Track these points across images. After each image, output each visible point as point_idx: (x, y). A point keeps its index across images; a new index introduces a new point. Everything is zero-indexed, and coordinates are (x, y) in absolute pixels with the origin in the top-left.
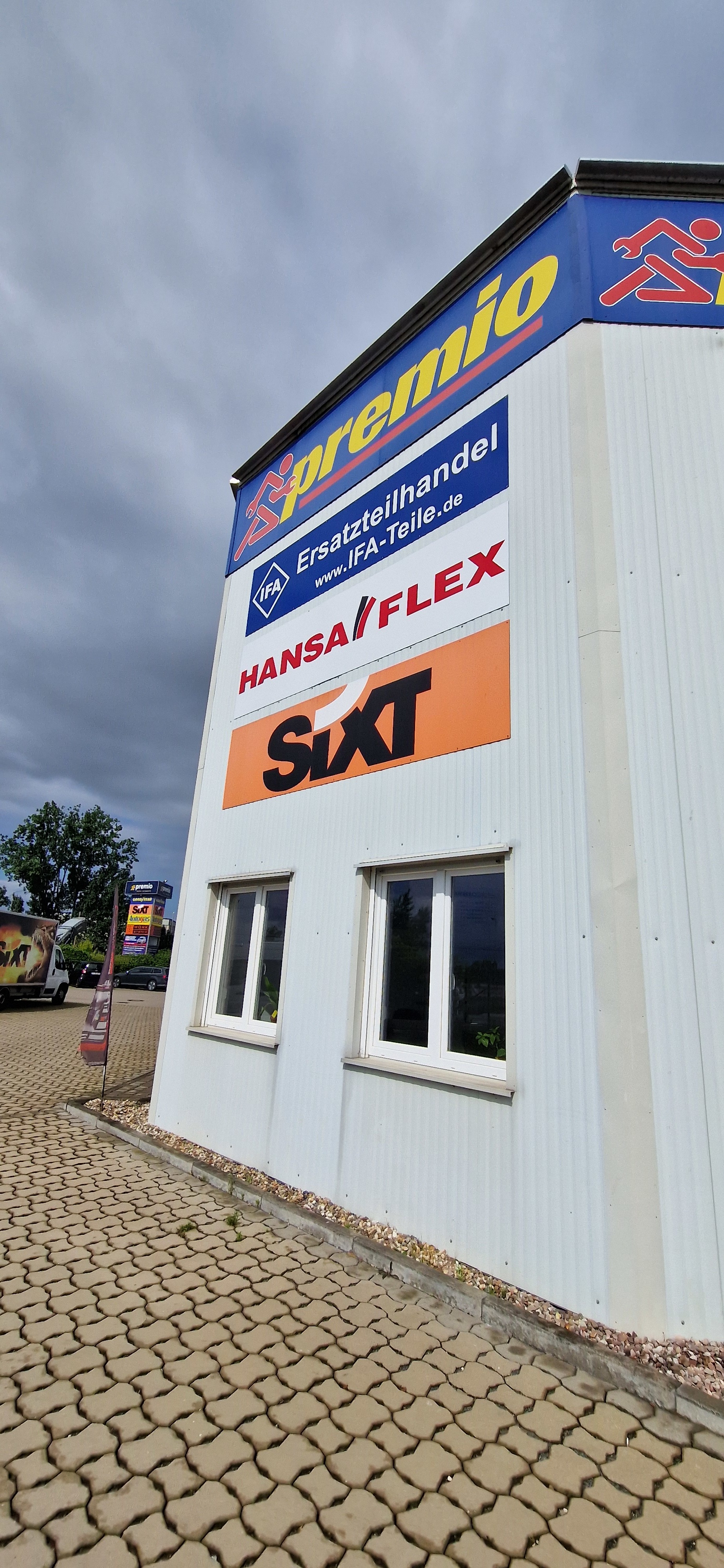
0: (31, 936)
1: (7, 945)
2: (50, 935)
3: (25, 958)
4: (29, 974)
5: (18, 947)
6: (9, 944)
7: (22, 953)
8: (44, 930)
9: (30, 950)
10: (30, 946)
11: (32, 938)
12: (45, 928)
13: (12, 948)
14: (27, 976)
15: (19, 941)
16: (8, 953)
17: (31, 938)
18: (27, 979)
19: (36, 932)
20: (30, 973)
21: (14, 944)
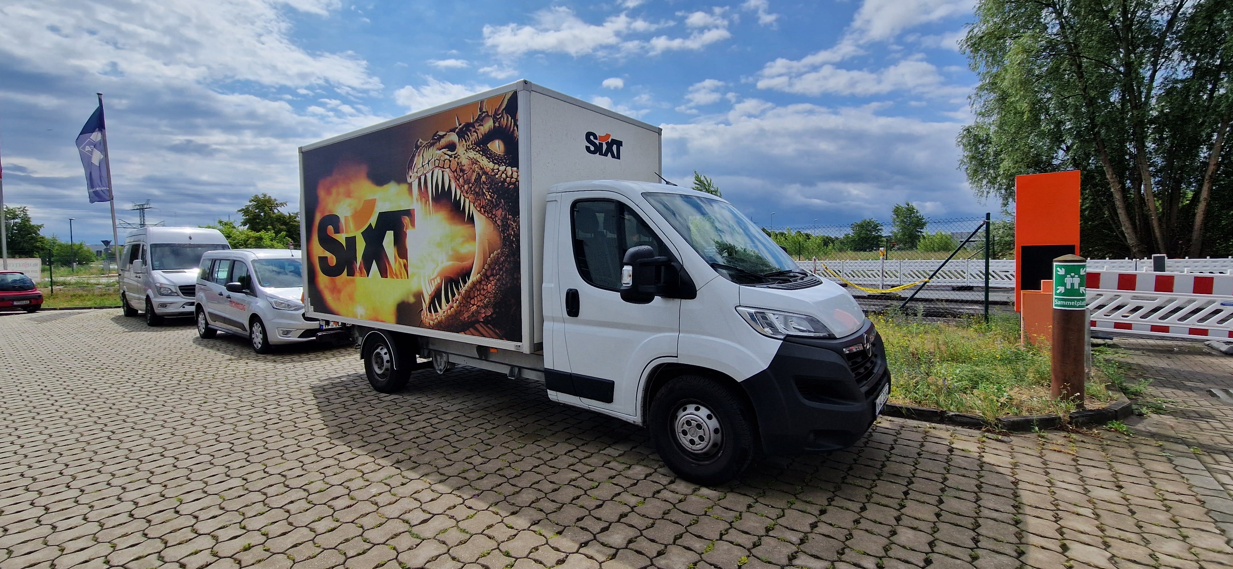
0: (405, 181)
1: (342, 220)
2: (486, 153)
3: (402, 252)
4: (432, 302)
5: (373, 221)
6: (346, 218)
7: (390, 236)
8: (451, 147)
9: (413, 225)
10: (409, 213)
11: (410, 185)
12: (453, 137)
13: (357, 229)
14: (425, 306)
15: (371, 204)
16: (351, 241)
17: (404, 187)
18: (427, 317)
19: (418, 161)
20: (436, 296)
21: (359, 215)
